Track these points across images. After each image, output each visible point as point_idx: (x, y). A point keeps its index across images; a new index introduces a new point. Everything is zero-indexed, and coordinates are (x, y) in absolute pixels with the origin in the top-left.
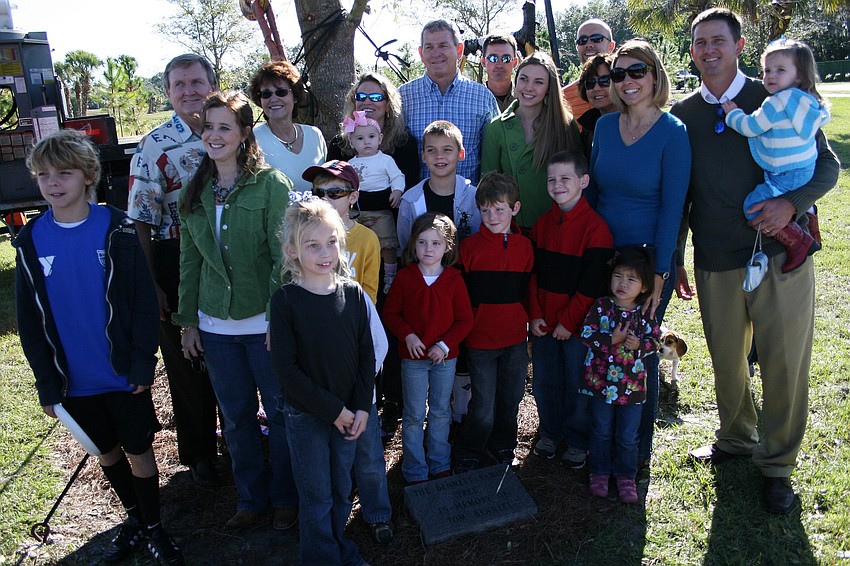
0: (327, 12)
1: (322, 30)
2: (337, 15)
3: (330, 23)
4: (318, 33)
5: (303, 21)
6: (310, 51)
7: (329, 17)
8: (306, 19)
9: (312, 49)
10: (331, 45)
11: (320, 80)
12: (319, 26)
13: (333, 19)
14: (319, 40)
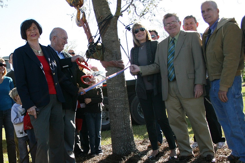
0: (107, 15)
1: (105, 22)
2: (110, 16)
3: (108, 19)
4: (104, 23)
5: (98, 20)
6: (101, 30)
7: (107, 17)
8: (99, 19)
9: (102, 29)
10: (109, 27)
11: (105, 40)
12: (104, 21)
13: (109, 17)
14: (104, 25)
